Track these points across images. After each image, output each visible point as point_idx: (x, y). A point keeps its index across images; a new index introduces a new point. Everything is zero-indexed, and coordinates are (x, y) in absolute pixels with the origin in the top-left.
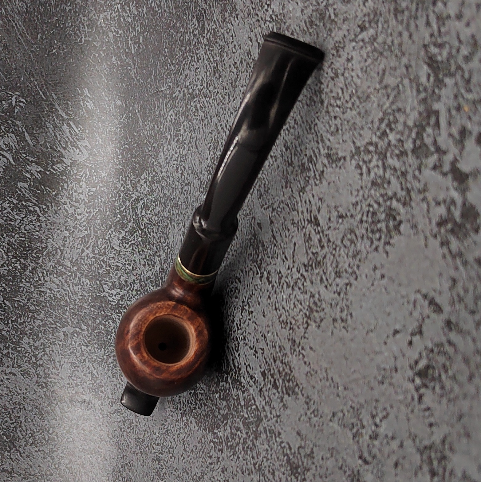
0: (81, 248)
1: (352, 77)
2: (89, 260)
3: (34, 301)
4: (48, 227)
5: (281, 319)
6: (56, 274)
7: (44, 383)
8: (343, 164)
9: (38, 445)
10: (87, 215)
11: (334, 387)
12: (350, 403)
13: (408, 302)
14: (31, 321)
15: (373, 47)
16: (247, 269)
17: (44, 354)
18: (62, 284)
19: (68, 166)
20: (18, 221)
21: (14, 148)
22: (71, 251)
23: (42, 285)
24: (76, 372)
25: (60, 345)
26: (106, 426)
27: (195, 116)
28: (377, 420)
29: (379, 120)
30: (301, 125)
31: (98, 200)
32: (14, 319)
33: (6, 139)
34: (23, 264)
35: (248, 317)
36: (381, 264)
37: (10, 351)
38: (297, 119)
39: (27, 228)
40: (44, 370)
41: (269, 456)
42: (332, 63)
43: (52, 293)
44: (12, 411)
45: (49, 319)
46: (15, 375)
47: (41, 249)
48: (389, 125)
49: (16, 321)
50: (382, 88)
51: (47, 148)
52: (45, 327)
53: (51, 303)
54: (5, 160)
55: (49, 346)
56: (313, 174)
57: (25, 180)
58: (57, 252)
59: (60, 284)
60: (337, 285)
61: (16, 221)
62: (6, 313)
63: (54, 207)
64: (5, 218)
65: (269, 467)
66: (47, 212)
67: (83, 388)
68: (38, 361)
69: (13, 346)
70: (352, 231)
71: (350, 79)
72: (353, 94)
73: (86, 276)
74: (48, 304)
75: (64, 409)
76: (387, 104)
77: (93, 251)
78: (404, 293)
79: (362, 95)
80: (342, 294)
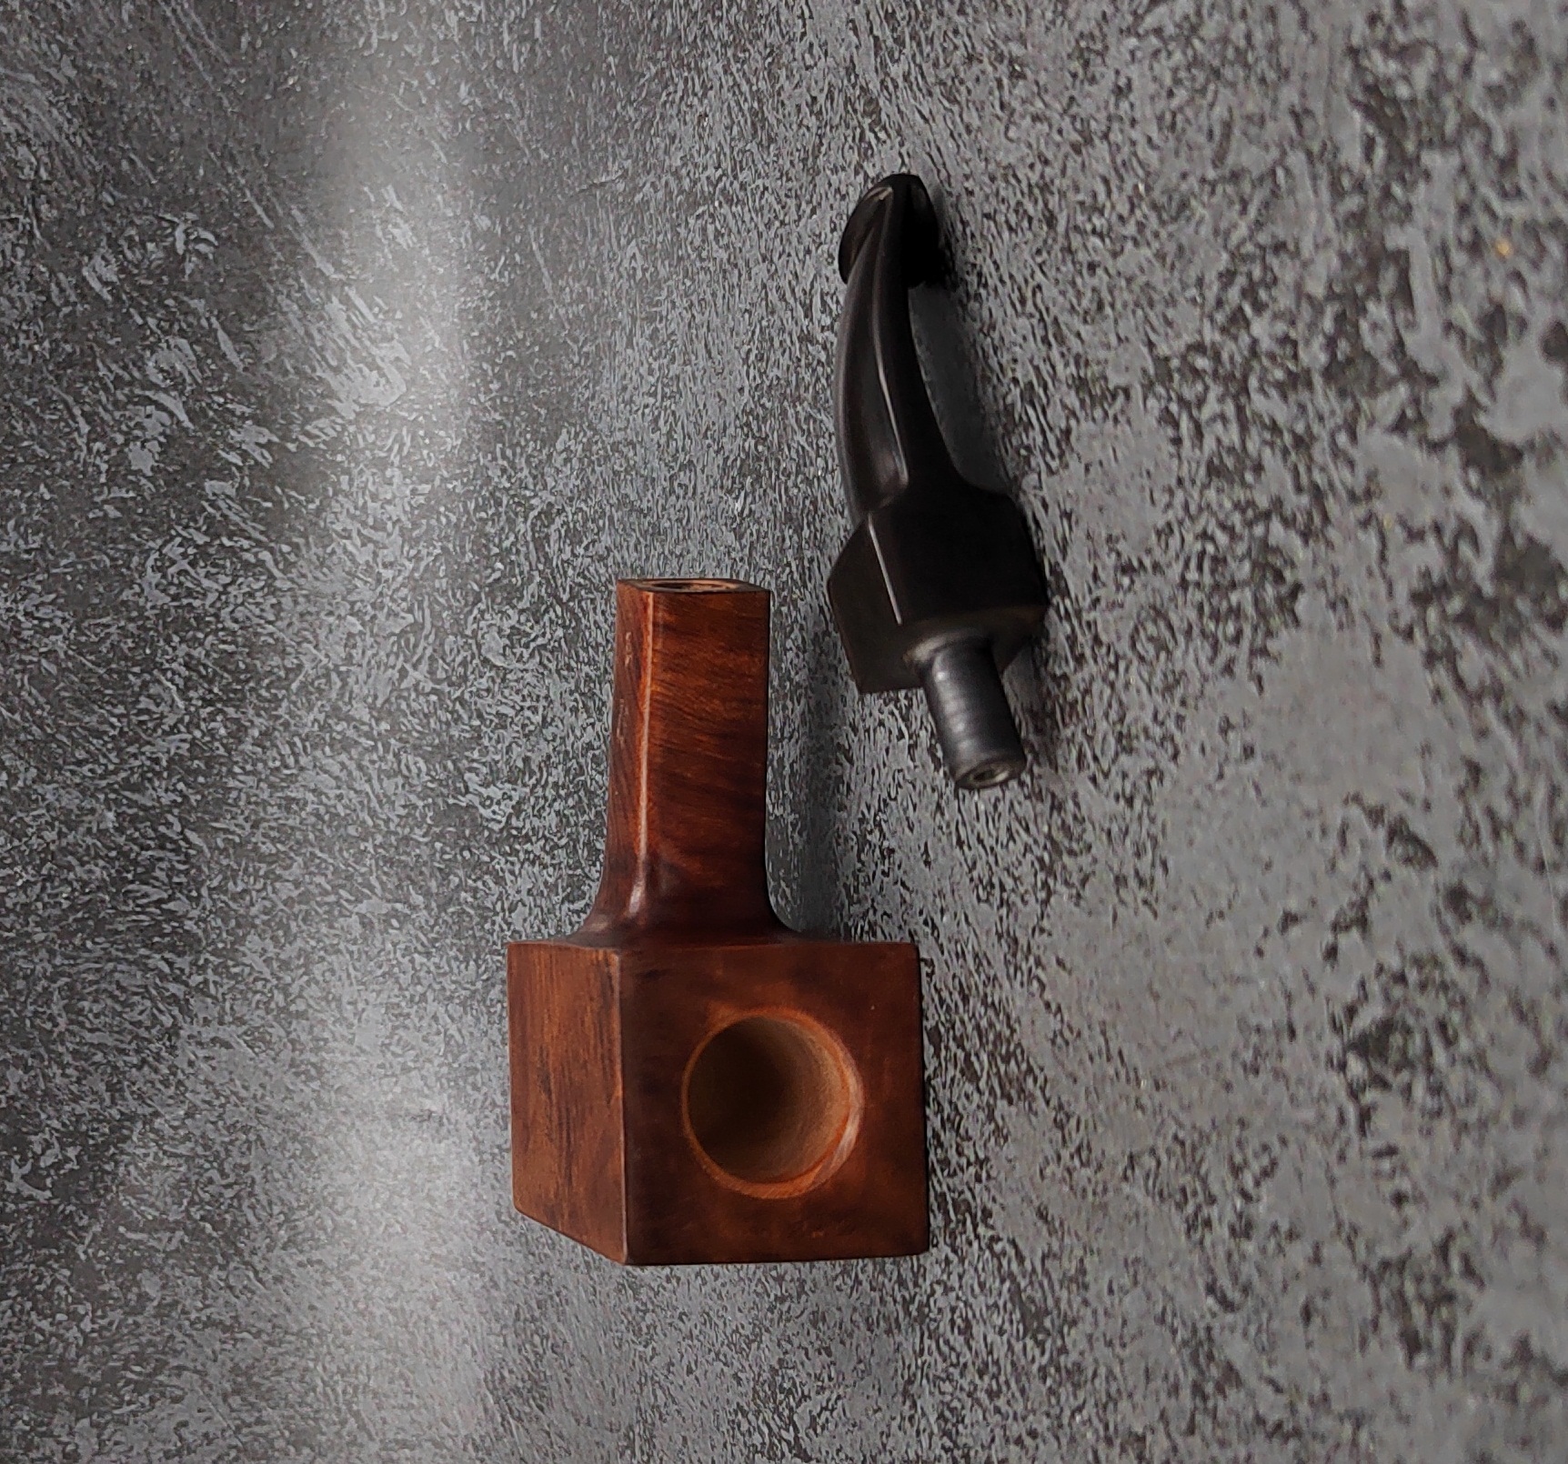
0: (399, 666)
1: (1133, 143)
2: (422, 699)
3: (272, 828)
4: (299, 608)
5: (975, 874)
6: (331, 746)
7: (313, 1065)
8: (1123, 411)
9: (306, 1248)
10: (410, 566)
11: (1128, 1080)
12: (1172, 1128)
13: (1324, 832)
14: (264, 888)
15: (1190, 52)
16: (870, 723)
17: (308, 983)
18: (350, 774)
19: (350, 423)
20: (212, 597)
21: (189, 380)
22: (369, 676)
23: (291, 779)
24: (401, 1032)
25: (351, 953)
26: (493, 1187)
27: (702, 260)
28: (1248, 1180)
29: (1221, 275)
30: (996, 290)
31: (438, 520)
32: (215, 883)
33: (162, 354)
34: (237, 721)
35: (881, 867)
36: (1244, 715)
37: (211, 976)
38: (985, 270)
39: (240, 613)
40: (312, 1027)
41: (954, 1277)
42: (1072, 99)
43: (321, 803)
44: (227, 1151)
45: (319, 879)
46: (227, 1045)
47: (282, 673)
48: (1249, 292)
49: (220, 889)
50: (1223, 179)
51: (286, 373)
52: (307, 903)
53: (321, 831)
54: (164, 417)
55: (322, 959)
56: (1040, 440)
57: (224, 472)
58: (329, 681)
59: (343, 775)
60: (1125, 776)
61: (205, 595)
62: (193, 866)
63: (314, 549)
64: (173, 590)
65: (953, 1310)
66: (293, 564)
67: (423, 1078)
68: (293, 1001)
69: (217, 961)
70: (1159, 614)
71: (1126, 149)
72: (1140, 197)
73: (415, 747)
74: (311, 836)
75: (372, 1141)
76: (1242, 230)
77: (432, 672)
78: (1311, 803)
79: (1164, 199)
80: (1138, 803)
